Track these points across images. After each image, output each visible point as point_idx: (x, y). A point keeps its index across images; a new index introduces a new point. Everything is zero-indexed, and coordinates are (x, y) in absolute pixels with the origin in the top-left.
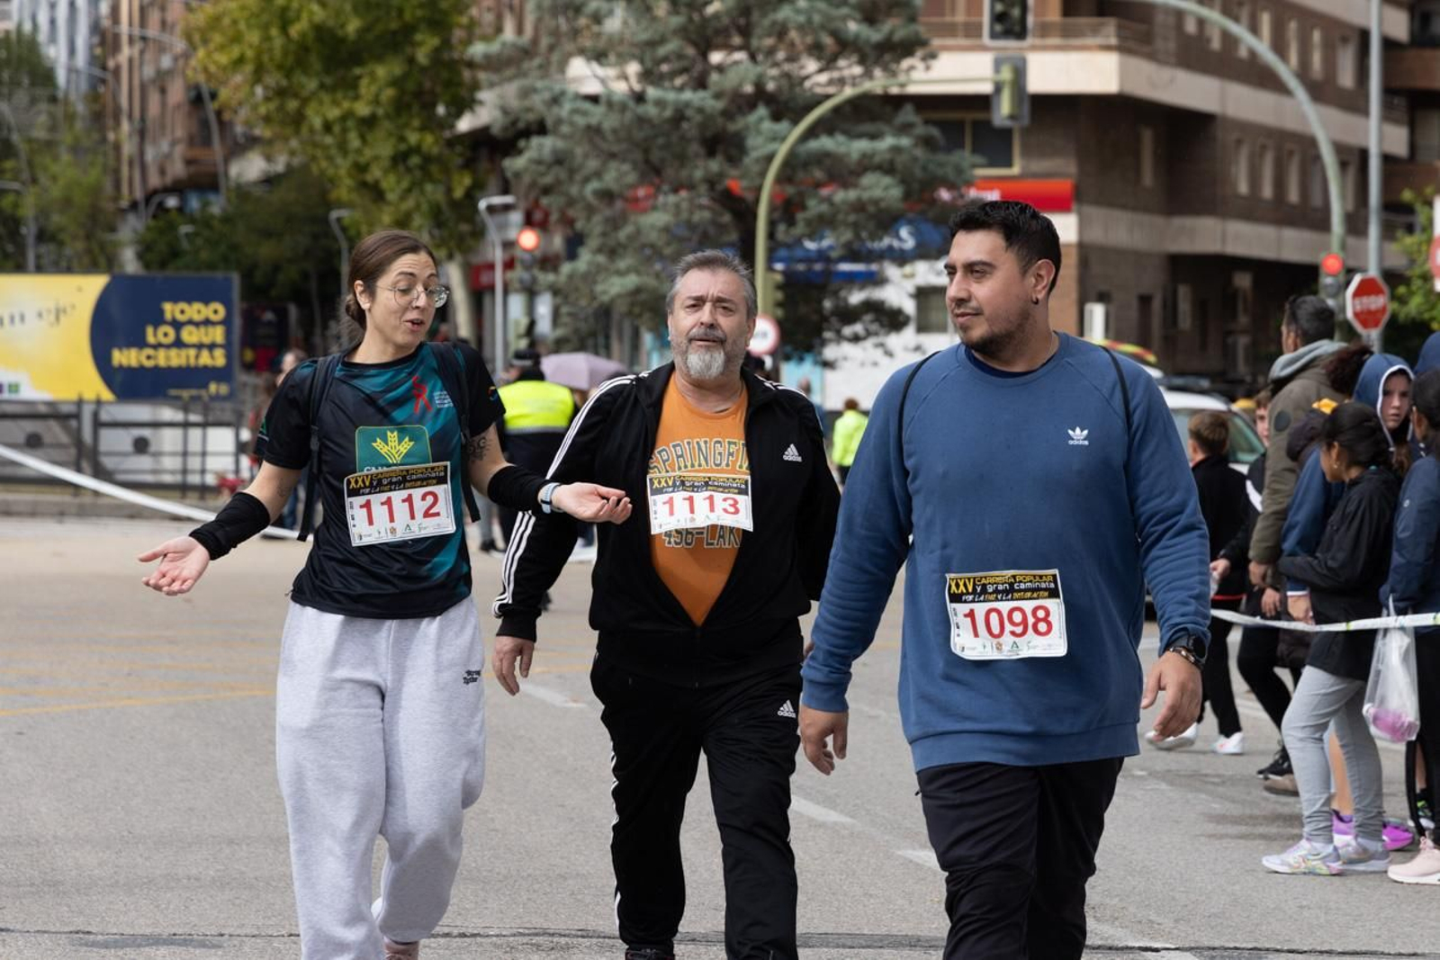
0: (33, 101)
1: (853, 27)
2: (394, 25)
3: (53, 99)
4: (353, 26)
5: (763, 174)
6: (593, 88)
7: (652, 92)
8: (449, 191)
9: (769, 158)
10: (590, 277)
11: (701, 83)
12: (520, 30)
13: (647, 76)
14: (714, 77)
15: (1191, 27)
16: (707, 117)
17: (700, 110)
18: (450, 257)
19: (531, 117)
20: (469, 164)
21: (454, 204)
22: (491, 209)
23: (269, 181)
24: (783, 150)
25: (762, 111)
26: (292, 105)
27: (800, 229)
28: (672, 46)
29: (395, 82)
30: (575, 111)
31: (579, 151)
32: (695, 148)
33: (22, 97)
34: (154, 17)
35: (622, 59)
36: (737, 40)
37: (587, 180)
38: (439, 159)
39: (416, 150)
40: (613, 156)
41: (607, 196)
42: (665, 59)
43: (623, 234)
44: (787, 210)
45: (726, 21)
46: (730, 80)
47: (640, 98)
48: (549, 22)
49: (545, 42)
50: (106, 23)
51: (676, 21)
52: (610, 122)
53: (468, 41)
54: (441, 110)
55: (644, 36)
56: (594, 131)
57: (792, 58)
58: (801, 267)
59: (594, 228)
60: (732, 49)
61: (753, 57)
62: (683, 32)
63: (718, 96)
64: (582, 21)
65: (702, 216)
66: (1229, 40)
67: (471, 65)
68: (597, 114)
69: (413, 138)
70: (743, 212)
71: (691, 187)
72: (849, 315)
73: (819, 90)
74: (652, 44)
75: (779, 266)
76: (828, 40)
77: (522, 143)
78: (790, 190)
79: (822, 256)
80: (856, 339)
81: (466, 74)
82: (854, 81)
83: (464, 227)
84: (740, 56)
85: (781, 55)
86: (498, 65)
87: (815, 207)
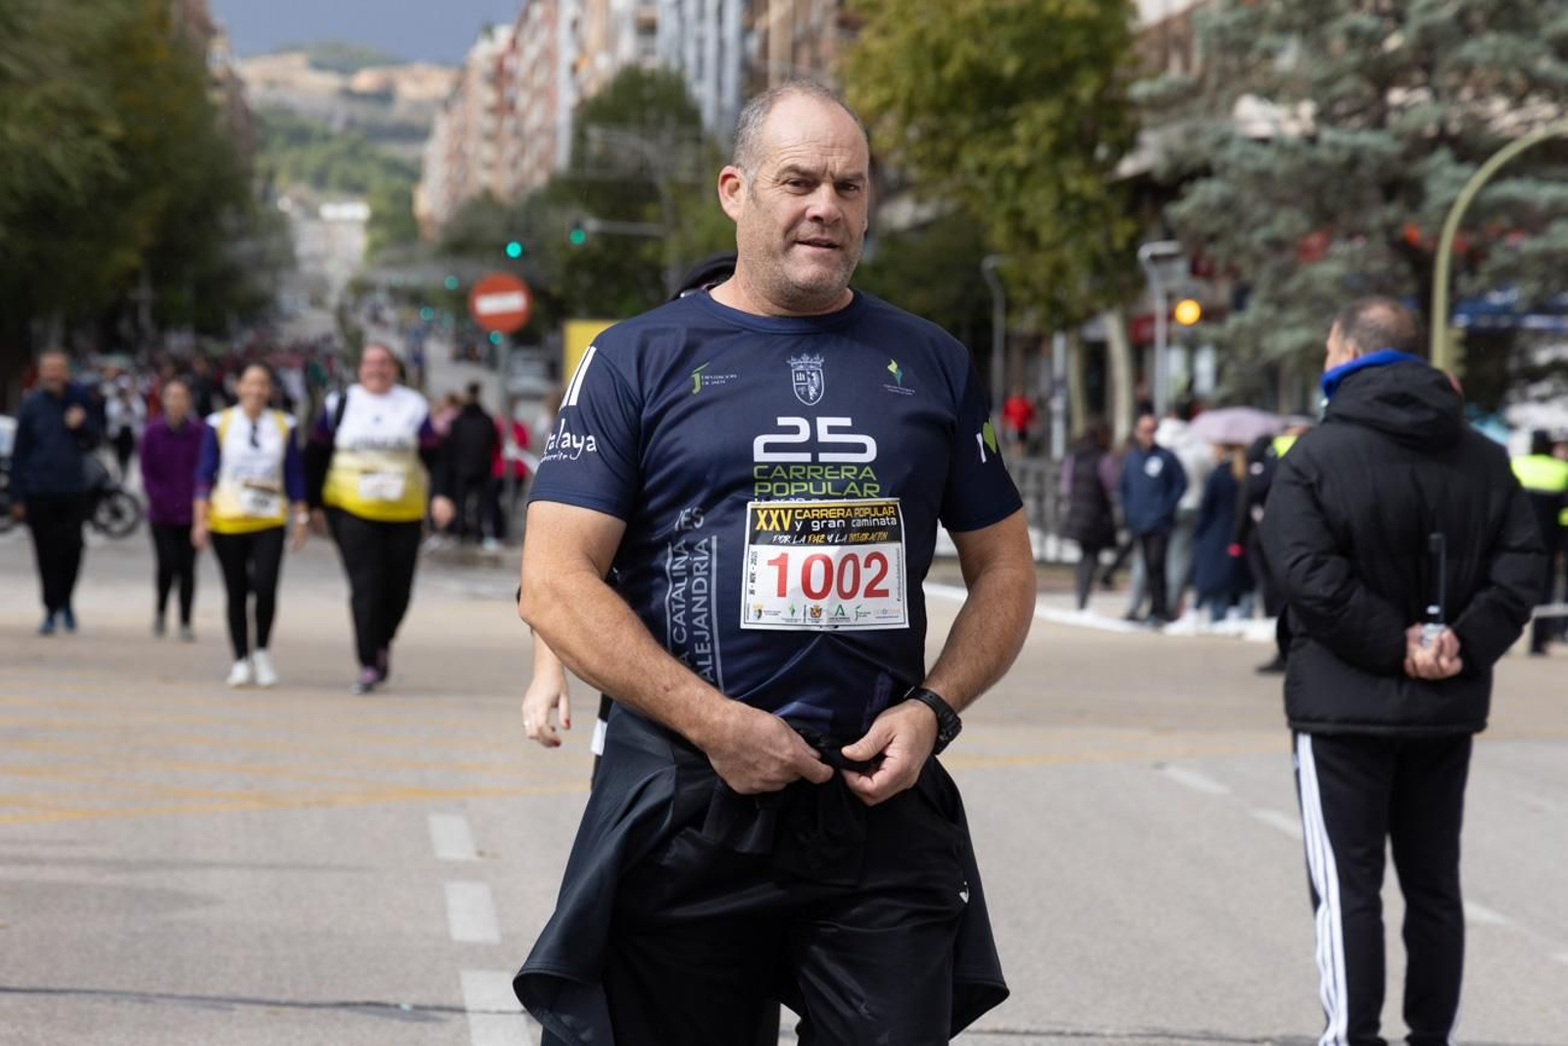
0: (678, 141)
1: (1546, 65)
2: (1054, 62)
3: (698, 140)
4: (1010, 66)
5: (1442, 222)
6: (1262, 129)
7: (1328, 135)
8: (1109, 239)
9: (1449, 206)
10: (1258, 331)
11: (1379, 123)
12: (1186, 65)
13: (1324, 116)
14: (1394, 119)
16: (1385, 162)
17: (1378, 154)
18: (1110, 306)
19: (1195, 161)
20: (1132, 209)
21: (1116, 255)
22: (1155, 258)
23: (920, 227)
24: (1465, 197)
25: (1442, 156)
26: (944, 147)
27: (1482, 280)
28: (1347, 85)
29: (1054, 125)
30: (1243, 155)
31: (1248, 196)
32: (1372, 194)
33: (666, 138)
34: (805, 54)
35: (1296, 98)
36: (1418, 76)
37: (1254, 227)
38: (1098, 204)
39: (1078, 196)
40: (1280, 202)
41: (1277, 245)
42: (1341, 98)
43: (1293, 285)
44: (1469, 260)
45: (1407, 57)
46: (1411, 121)
47: (1312, 140)
48: (1218, 60)
49: (1213, 80)
50: (755, 61)
51: (1353, 58)
52: (1281, 166)
53: (1133, 80)
54: (1102, 152)
55: (1318, 71)
56: (1263, 177)
57: (1479, 96)
58: (1484, 322)
59: (1263, 278)
60: (1411, 87)
61: (1436, 94)
62: (1360, 70)
63: (1399, 137)
64: (1252, 58)
65: (1378, 266)
67: (1133, 105)
68: (1266, 157)
69: (1073, 184)
70: (1420, 262)
71: (1366, 233)
72: (1536, 375)
73: (1507, 134)
74: (1327, 83)
75: (1462, 321)
76: (1515, 78)
77: (1185, 188)
78: (1472, 239)
79: (1506, 309)
80: (1543, 399)
81: (1130, 116)
82: (1547, 121)
83: (1125, 278)
84: (1422, 95)
85: (1466, 94)
86: (1165, 105)
87: (1499, 257)
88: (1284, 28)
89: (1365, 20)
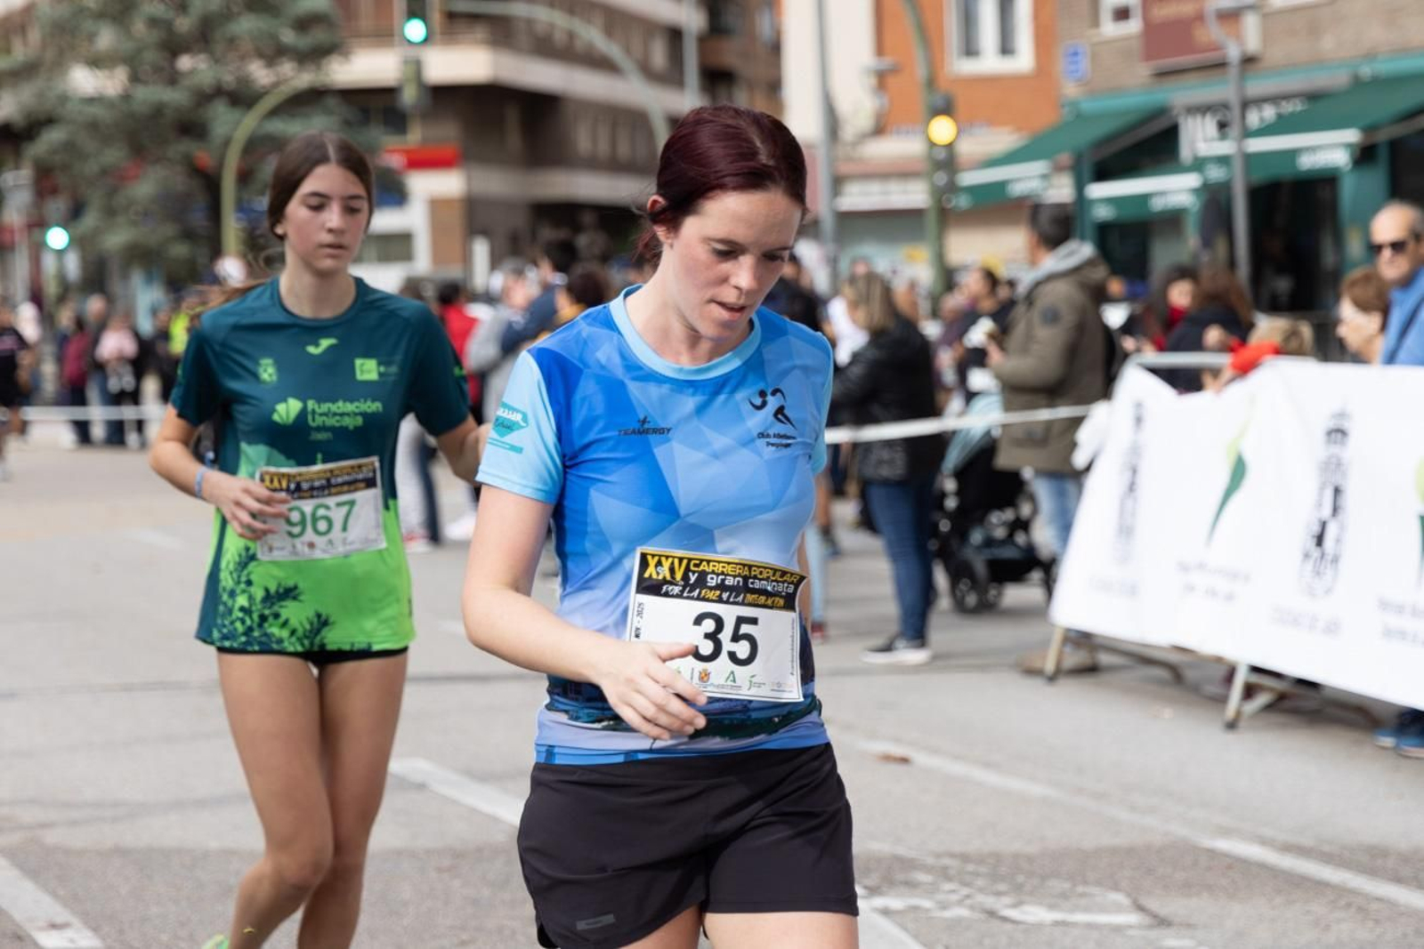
1: (288, 36)
5: (226, 151)
6: (90, 91)
7: (139, 92)
9: (230, 140)
10: (97, 233)
11: (174, 83)
12: (25, 44)
13: (135, 78)
14: (186, 82)
15: (540, 29)
16: (180, 112)
17: (176, 106)
19: (42, 113)
22: (16, 186)
24: (242, 134)
25: (221, 104)
28: (149, 55)
30: (77, 111)
31: (83, 139)
32: (171, 133)
35: (113, 66)
36: (199, 46)
37: (89, 159)
40: (106, 141)
41: (104, 172)
43: (120, 200)
44: (245, 177)
45: (192, 35)
47: (126, 97)
49: (50, 55)
51: (154, 36)
52: (105, 116)
55: (128, 46)
56: (93, 126)
57: (243, 58)
59: (97, 195)
60: (195, 55)
61: (212, 58)
62: (159, 44)
63: (189, 92)
64: (78, 38)
65: (180, 186)
66: (571, 36)
68: (97, 111)
70: (211, 182)
71: (169, 161)
73: (264, 87)
74: (135, 54)
76: (268, 47)
77: (38, 134)
82: (292, 78)
84: (203, 60)
85: (232, 57)
88: (101, 15)
89: (158, 10)
